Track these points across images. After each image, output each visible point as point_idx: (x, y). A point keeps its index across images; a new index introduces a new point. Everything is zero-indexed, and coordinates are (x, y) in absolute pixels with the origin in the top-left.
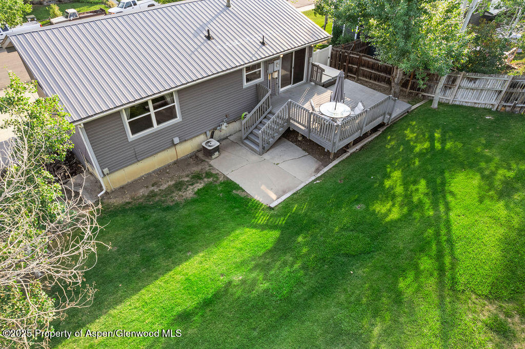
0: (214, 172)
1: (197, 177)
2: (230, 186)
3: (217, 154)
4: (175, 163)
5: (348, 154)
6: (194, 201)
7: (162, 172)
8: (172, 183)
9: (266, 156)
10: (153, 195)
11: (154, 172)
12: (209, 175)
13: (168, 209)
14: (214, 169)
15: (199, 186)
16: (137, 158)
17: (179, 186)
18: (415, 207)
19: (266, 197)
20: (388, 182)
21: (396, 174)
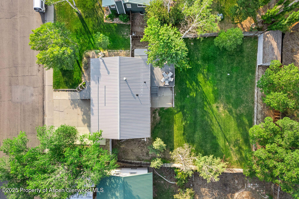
0: (156, 109)
1: (155, 113)
2: (162, 109)
6: (161, 118)
9: (159, 95)
12: (156, 110)
13: (159, 123)
14: (154, 108)
15: (157, 114)
18: (196, 90)
19: (170, 105)
20: (188, 86)
21: (187, 82)
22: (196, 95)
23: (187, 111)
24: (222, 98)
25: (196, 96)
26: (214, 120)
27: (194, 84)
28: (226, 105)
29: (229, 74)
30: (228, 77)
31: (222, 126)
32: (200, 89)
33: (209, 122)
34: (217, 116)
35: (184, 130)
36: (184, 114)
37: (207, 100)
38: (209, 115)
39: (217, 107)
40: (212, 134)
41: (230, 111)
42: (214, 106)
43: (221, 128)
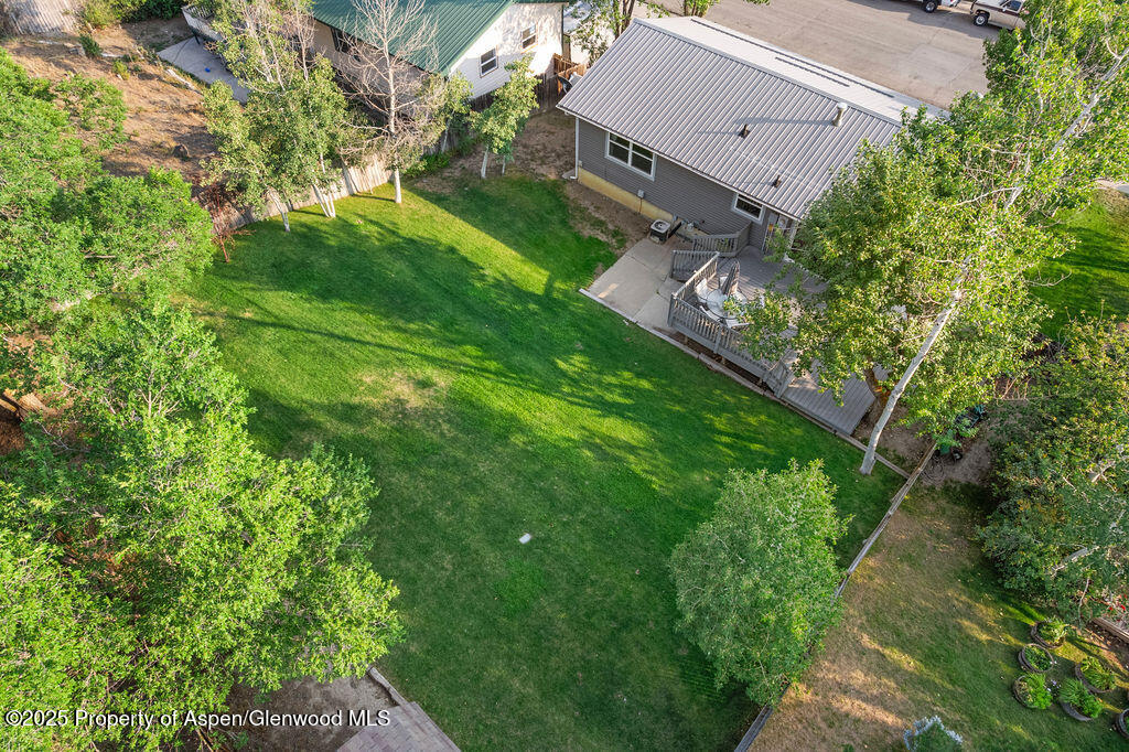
0: (627, 244)
1: (615, 234)
2: (610, 260)
3: (657, 239)
4: (635, 214)
5: (695, 355)
6: (578, 237)
7: (619, 208)
8: (603, 218)
9: (670, 282)
10: (583, 210)
11: (617, 203)
12: (622, 242)
13: (564, 223)
14: (633, 244)
15: (603, 238)
17: (599, 224)
18: (577, 382)
19: (601, 289)
20: (627, 374)
21: (645, 384)
22: (556, 367)
23: (526, 309)
24: (445, 427)
25: (554, 363)
26: (390, 338)
27: (615, 397)
28: (394, 418)
29: (525, 539)
30: (515, 522)
31: (330, 345)
32: (572, 394)
33: (401, 323)
34: (389, 358)
35: (464, 260)
36: (521, 295)
37: (492, 376)
38: (430, 341)
39: (424, 384)
40: (343, 298)
41: (349, 413)
42: (442, 380)
43: (332, 335)
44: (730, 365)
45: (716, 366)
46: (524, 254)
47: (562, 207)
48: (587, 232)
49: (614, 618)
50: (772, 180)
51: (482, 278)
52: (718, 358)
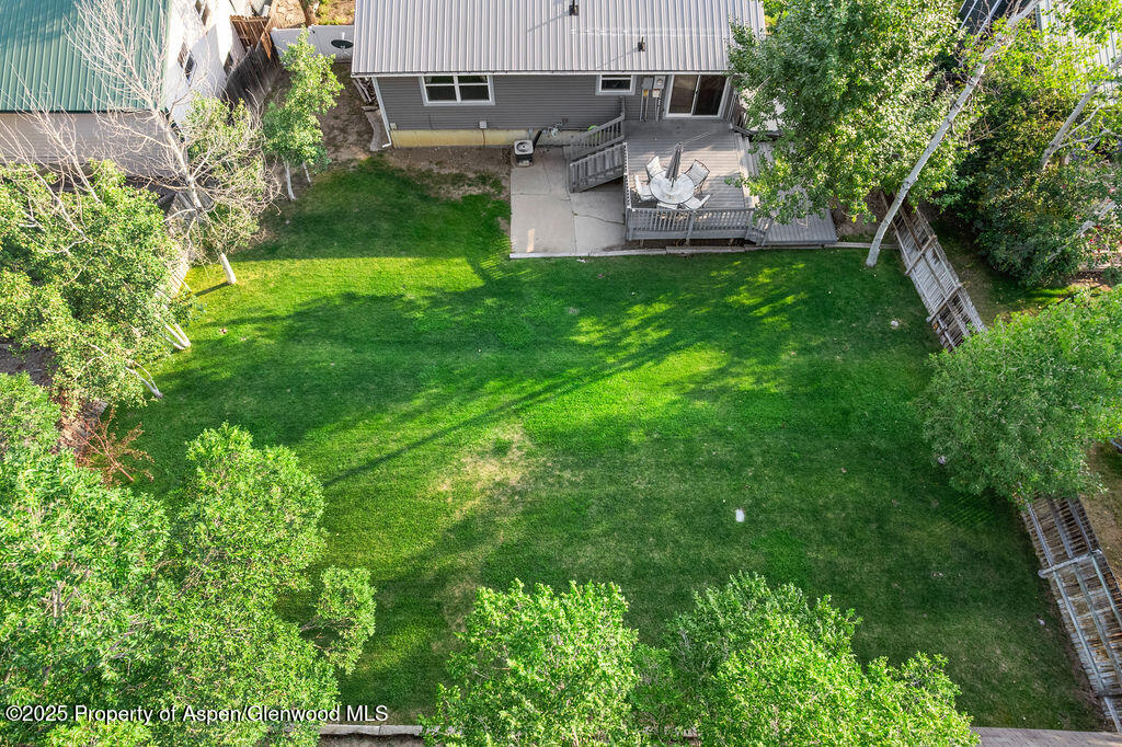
0: (503, 184)
1: (483, 179)
2: (504, 210)
3: (526, 163)
4: (480, 148)
5: (664, 252)
6: (454, 205)
7: (459, 152)
8: (455, 171)
9: (575, 197)
10: (429, 174)
11: (452, 147)
12: (497, 184)
13: (425, 198)
14: (508, 179)
15: (475, 191)
16: (431, 125)
17: (458, 179)
18: (612, 346)
19: (524, 243)
20: (637, 309)
21: (660, 308)
22: (581, 345)
23: (489, 309)
24: (567, 474)
25: (574, 343)
26: (414, 431)
27: (653, 335)
28: (514, 504)
29: (740, 516)
30: (718, 511)
31: (363, 482)
32: (622, 361)
33: (405, 407)
34: (444, 450)
35: (374, 299)
36: (469, 297)
37: (548, 395)
38: (453, 404)
39: (501, 449)
40: (316, 425)
41: (466, 534)
42: (511, 432)
43: (353, 472)
44: (695, 242)
45: (687, 251)
46: (421, 255)
47: (404, 182)
48: (457, 194)
49: (868, 521)
50: (635, 46)
51: (412, 306)
52: (681, 243)
